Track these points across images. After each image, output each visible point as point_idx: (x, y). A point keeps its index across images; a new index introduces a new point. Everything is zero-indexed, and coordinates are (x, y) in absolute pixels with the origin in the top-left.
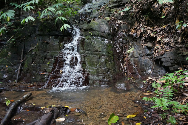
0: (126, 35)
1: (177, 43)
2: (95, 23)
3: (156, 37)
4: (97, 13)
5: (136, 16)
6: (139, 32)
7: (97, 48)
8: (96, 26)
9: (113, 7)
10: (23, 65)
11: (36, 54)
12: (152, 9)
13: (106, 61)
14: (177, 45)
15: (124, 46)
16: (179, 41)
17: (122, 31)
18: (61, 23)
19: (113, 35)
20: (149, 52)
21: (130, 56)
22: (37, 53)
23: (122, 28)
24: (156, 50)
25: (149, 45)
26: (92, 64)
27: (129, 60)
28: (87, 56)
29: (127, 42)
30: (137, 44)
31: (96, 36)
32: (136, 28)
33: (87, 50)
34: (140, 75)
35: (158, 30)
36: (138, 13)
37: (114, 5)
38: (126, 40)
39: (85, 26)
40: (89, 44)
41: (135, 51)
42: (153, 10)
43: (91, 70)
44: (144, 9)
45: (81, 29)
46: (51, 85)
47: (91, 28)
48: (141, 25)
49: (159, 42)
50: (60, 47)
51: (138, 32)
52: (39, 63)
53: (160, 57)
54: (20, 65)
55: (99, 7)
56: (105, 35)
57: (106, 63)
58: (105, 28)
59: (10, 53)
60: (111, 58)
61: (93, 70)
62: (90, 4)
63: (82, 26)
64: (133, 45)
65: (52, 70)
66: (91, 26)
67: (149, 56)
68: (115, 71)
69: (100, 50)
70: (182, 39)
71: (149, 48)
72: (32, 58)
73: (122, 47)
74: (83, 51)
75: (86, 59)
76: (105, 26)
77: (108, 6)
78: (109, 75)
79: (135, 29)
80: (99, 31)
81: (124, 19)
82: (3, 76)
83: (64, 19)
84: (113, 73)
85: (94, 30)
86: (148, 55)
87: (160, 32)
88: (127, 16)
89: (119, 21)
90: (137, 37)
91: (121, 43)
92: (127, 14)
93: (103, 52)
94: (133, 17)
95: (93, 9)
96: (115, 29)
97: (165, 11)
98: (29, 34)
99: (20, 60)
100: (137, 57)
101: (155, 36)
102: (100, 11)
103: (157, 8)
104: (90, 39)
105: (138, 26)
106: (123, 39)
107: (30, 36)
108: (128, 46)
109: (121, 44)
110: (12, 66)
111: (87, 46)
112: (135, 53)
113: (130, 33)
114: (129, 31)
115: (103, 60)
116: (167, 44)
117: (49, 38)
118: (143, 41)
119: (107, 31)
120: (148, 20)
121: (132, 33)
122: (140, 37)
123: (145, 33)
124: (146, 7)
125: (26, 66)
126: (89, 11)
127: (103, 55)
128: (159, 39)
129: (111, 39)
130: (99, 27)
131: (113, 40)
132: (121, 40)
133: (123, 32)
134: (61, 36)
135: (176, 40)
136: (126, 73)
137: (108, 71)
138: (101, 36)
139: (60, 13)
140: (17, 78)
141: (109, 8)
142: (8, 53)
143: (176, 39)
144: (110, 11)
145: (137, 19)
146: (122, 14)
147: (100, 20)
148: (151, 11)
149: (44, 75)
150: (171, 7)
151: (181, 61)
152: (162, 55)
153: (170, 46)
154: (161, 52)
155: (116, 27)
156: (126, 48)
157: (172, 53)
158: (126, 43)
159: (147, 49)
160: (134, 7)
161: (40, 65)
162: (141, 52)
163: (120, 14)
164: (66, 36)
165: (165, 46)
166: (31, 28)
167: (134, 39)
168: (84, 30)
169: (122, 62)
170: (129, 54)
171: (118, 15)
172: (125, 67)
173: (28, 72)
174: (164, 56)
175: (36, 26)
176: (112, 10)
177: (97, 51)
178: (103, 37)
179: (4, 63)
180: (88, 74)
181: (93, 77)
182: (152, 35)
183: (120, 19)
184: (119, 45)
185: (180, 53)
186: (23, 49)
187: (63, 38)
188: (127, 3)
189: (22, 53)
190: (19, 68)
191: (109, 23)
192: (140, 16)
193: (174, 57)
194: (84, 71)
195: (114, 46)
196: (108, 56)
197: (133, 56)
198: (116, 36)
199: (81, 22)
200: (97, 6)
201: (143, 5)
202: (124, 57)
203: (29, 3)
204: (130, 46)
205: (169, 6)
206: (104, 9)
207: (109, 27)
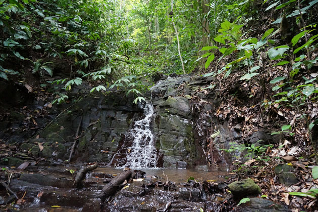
0: (210, 117)
1: (265, 122)
2: (173, 100)
3: (244, 118)
4: (174, 91)
5: (222, 96)
6: (226, 113)
7: (174, 127)
8: (174, 103)
9: (195, 84)
10: (78, 142)
11: (97, 131)
12: (240, 89)
13: (185, 142)
14: (265, 125)
15: (208, 130)
16: (267, 120)
17: (205, 112)
18: (135, 96)
19: (194, 115)
20: (237, 135)
21: (215, 141)
22: (98, 129)
23: (206, 108)
24: (244, 130)
25: (238, 127)
26: (167, 144)
27: (214, 145)
28: (162, 135)
29: (212, 125)
30: (224, 127)
31: (173, 114)
32: (223, 109)
33: (163, 129)
34: (227, 162)
35: (247, 111)
36: (225, 92)
37: (196, 82)
38: (211, 123)
39: (161, 103)
40: (164, 122)
41: (221, 135)
42: (242, 89)
43: (166, 151)
44: (232, 88)
45: (155, 106)
46: (117, 164)
47: (169, 104)
48: (228, 105)
49: (248, 123)
50: (129, 125)
51: (224, 113)
52: (101, 140)
53: (249, 138)
54: (75, 142)
55: (176, 85)
56: (184, 114)
57: (185, 144)
58: (185, 107)
59: (62, 128)
60: (191, 141)
61: (169, 151)
62: (164, 81)
63: (157, 102)
64: (219, 128)
65: (118, 149)
66: (168, 103)
67: (238, 140)
68: (196, 156)
69: (178, 129)
70: (270, 118)
71: (237, 131)
72: (92, 135)
73: (205, 131)
74: (157, 129)
75: (161, 138)
76: (185, 104)
77: (189, 83)
78: (188, 158)
79: (221, 110)
80: (178, 109)
81: (209, 98)
82: (52, 153)
83: (137, 92)
84: (193, 158)
85: (171, 107)
86: (236, 139)
87: (249, 112)
88: (212, 95)
89: (202, 101)
90: (224, 119)
91: (205, 126)
92: (212, 93)
93: (182, 132)
94: (218, 97)
95: (169, 87)
96: (197, 110)
97: (253, 91)
98: (89, 108)
99: (74, 136)
100: (223, 143)
101: (243, 116)
102: (178, 89)
103: (246, 88)
104: (167, 117)
105: (224, 107)
106: (207, 121)
107: (90, 110)
108: (212, 129)
109: (204, 128)
110: (64, 143)
111: (163, 123)
112: (221, 137)
113: (215, 114)
114: (214, 111)
115: (182, 140)
116: (256, 124)
117: (116, 113)
118: (231, 124)
119: (187, 110)
120: (236, 100)
121: (218, 113)
122: (227, 119)
123: (232, 114)
124: (233, 86)
125: (82, 143)
126: (164, 89)
127: (182, 136)
128: (247, 119)
129: (192, 120)
130: (178, 105)
131: (195, 122)
132: (204, 122)
133: (207, 113)
134: (130, 112)
135: (264, 120)
136: (210, 162)
137: (187, 154)
138: (179, 115)
139: (134, 85)
140: (70, 157)
141: (190, 85)
142: (60, 127)
143: (264, 118)
144: (191, 89)
145: (224, 98)
146: (206, 92)
147: (179, 97)
148: (240, 91)
149: (108, 153)
150: (259, 87)
151: (269, 140)
152: (250, 135)
153: (259, 126)
154: (249, 132)
155: (198, 107)
156: (210, 132)
157: (260, 132)
158: (210, 126)
159: (235, 132)
160: (220, 85)
161: (102, 143)
162: (228, 136)
163: (203, 92)
164: (137, 112)
165: (254, 126)
166: (93, 101)
167: (221, 121)
168: (160, 106)
169: (205, 148)
170: (213, 139)
171: (200, 94)
172: (209, 154)
173: (84, 151)
174: (252, 137)
175: (99, 99)
176: (194, 87)
177: (175, 130)
178: (182, 116)
179: (54, 139)
180: (163, 155)
181: (168, 159)
182: (239, 115)
183: (203, 99)
184: (202, 127)
185: (268, 132)
186: (80, 124)
187: (133, 115)
188: (212, 81)
189: (78, 128)
190: (74, 146)
191: (189, 102)
192: (227, 95)
193: (262, 136)
194: (158, 151)
195: (194, 128)
196: (188, 137)
197: (218, 141)
198: (198, 117)
199: (156, 98)
200: (174, 83)
201: (230, 85)
202: (207, 143)
203: (100, 72)
204: (215, 130)
205: (257, 86)
206: (183, 87)
207: (189, 106)
